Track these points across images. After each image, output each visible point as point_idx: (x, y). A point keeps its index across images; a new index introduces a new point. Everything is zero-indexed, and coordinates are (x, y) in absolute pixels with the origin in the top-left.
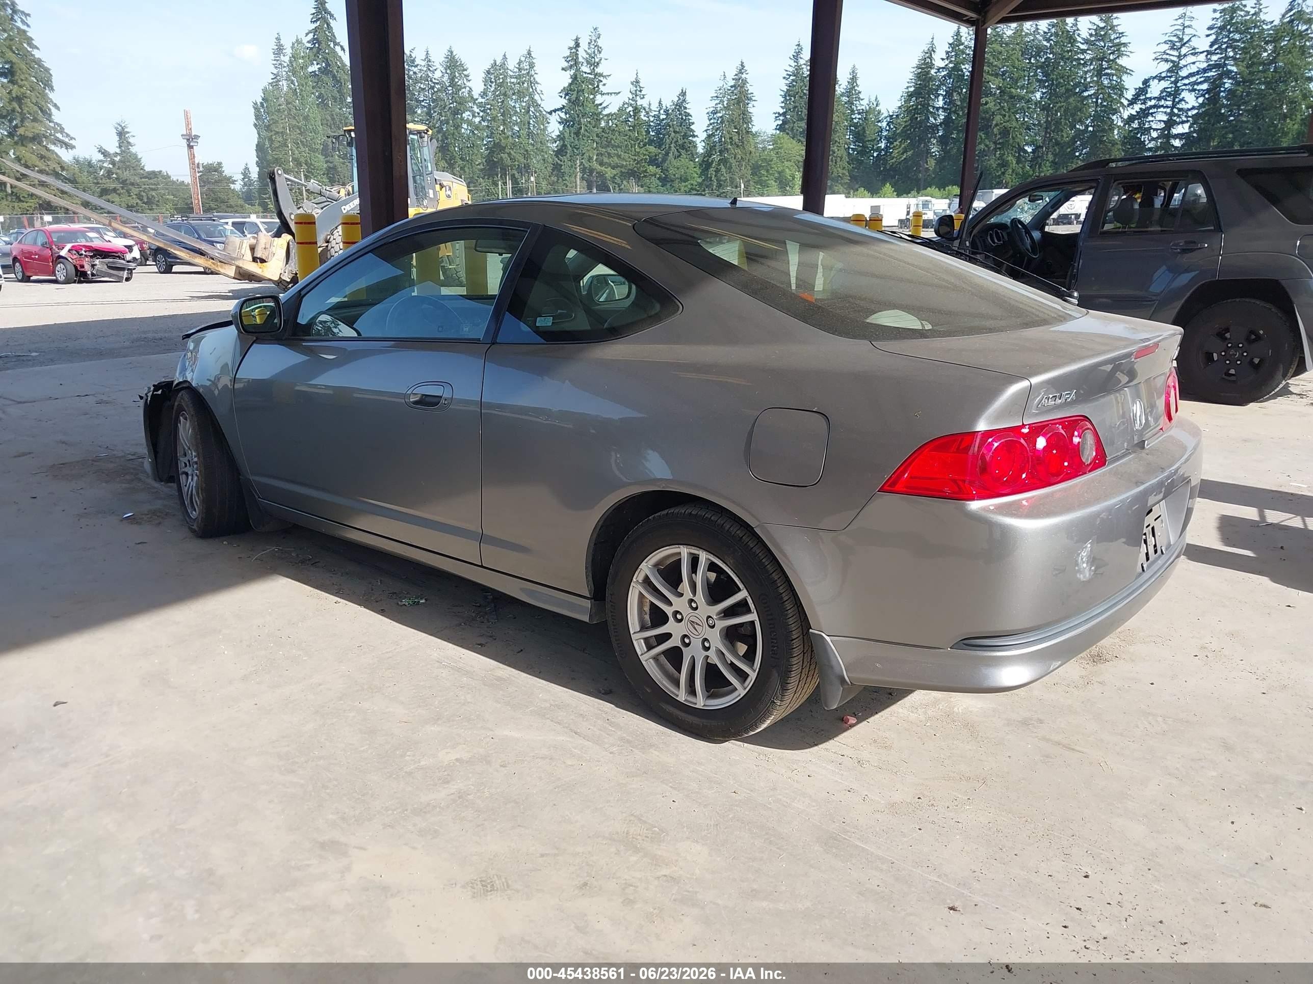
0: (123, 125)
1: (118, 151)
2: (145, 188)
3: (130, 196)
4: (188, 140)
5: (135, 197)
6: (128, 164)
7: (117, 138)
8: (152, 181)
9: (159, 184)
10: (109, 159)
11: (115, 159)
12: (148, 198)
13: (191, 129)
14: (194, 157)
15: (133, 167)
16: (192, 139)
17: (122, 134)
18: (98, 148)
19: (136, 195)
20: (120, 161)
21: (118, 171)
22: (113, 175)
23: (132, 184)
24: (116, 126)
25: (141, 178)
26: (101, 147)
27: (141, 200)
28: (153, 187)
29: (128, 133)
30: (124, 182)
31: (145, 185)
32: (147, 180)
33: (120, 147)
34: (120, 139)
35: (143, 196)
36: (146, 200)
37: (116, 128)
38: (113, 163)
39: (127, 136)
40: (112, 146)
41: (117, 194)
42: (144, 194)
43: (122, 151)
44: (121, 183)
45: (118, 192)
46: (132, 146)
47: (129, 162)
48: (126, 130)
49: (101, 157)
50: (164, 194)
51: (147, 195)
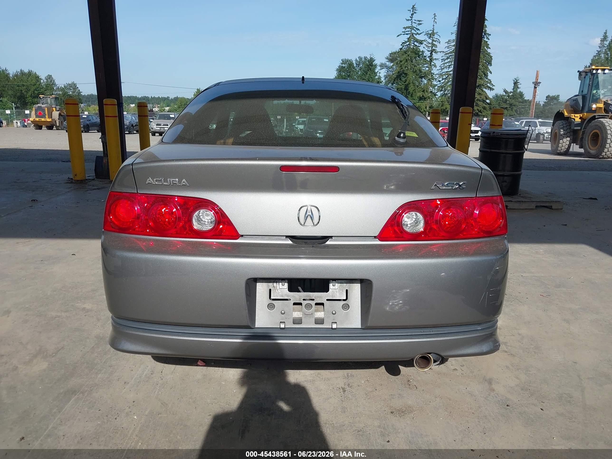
0: (517, 79)
1: (512, 91)
2: (520, 108)
3: (512, 111)
4: (535, 84)
5: (514, 111)
6: (515, 96)
7: (513, 85)
8: (523, 104)
9: (526, 106)
10: (507, 95)
11: (510, 94)
12: (520, 112)
13: (538, 79)
14: (536, 92)
15: (517, 98)
16: (537, 84)
17: (516, 83)
18: (504, 90)
19: (515, 110)
20: (512, 95)
21: (510, 100)
22: (507, 101)
23: (514, 105)
24: (514, 79)
25: (519, 103)
26: (505, 89)
27: (516, 113)
28: (523, 107)
29: (519, 82)
30: (511, 105)
31: (520, 106)
32: (522, 103)
33: (513, 89)
34: (514, 85)
35: (518, 111)
36: (519, 113)
37: (514, 81)
38: (509, 96)
39: (518, 84)
40: (510, 89)
41: (507, 110)
42: (518, 110)
43: (514, 91)
44: (509, 105)
45: (508, 109)
46: (519, 89)
47: (516, 96)
48: (518, 81)
49: (504, 94)
50: (527, 110)
51: (520, 111)
